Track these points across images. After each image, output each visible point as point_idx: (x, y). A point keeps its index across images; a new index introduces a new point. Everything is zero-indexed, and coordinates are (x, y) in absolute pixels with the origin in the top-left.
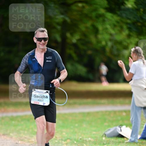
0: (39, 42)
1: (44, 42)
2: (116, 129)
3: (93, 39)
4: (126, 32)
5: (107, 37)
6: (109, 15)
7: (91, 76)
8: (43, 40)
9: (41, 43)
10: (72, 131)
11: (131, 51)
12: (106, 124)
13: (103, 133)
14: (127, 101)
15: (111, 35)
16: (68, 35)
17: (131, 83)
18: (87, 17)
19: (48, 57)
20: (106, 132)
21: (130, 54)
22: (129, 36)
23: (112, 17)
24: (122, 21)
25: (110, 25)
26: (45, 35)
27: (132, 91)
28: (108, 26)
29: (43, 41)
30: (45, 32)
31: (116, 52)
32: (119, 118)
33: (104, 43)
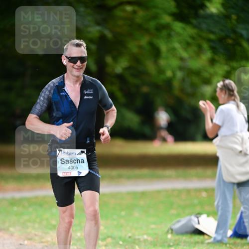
0: (72, 64)
1: (81, 65)
2: (190, 220)
3: (151, 67)
4: (207, 55)
5: (175, 63)
6: (178, 26)
7: (147, 130)
8: (79, 61)
9: (75, 66)
10: (115, 223)
11: (217, 86)
12: (174, 212)
13: (169, 226)
14: (209, 172)
15: (182, 59)
16: (109, 60)
17: (216, 142)
18: (141, 28)
19: (87, 91)
20: (174, 225)
21: (215, 91)
22: (212, 62)
23: (184, 29)
24: (200, 36)
25: (180, 42)
26: (82, 52)
27: (218, 154)
28: (177, 45)
29: (79, 63)
30: (82, 47)
31: (189, 90)
32: (196, 201)
33: (169, 74)
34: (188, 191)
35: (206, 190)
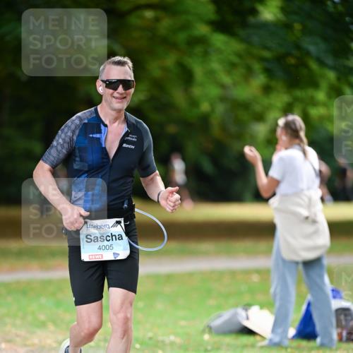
30: (126, 66)
34: (233, 273)
35: (258, 271)
